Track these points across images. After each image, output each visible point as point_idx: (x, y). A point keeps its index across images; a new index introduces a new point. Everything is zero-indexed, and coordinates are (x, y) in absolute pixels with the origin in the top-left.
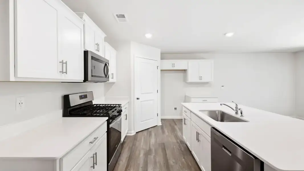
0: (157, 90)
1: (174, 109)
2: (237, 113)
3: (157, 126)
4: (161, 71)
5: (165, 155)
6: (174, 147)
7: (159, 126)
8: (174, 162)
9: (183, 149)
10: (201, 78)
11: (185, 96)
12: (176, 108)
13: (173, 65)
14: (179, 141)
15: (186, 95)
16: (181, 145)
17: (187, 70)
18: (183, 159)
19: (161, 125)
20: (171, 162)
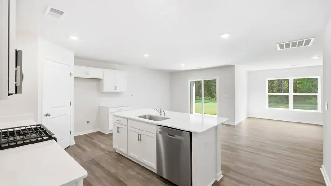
0: (71, 102)
1: (86, 122)
2: (161, 114)
3: (69, 146)
4: (74, 79)
5: (103, 168)
6: (106, 158)
7: (73, 145)
8: (115, 170)
9: (115, 157)
10: (116, 88)
11: (99, 107)
12: (89, 121)
13: (88, 73)
14: (108, 153)
15: (101, 105)
16: (111, 154)
17: (102, 79)
18: (121, 164)
19: (75, 143)
20: (113, 170)
